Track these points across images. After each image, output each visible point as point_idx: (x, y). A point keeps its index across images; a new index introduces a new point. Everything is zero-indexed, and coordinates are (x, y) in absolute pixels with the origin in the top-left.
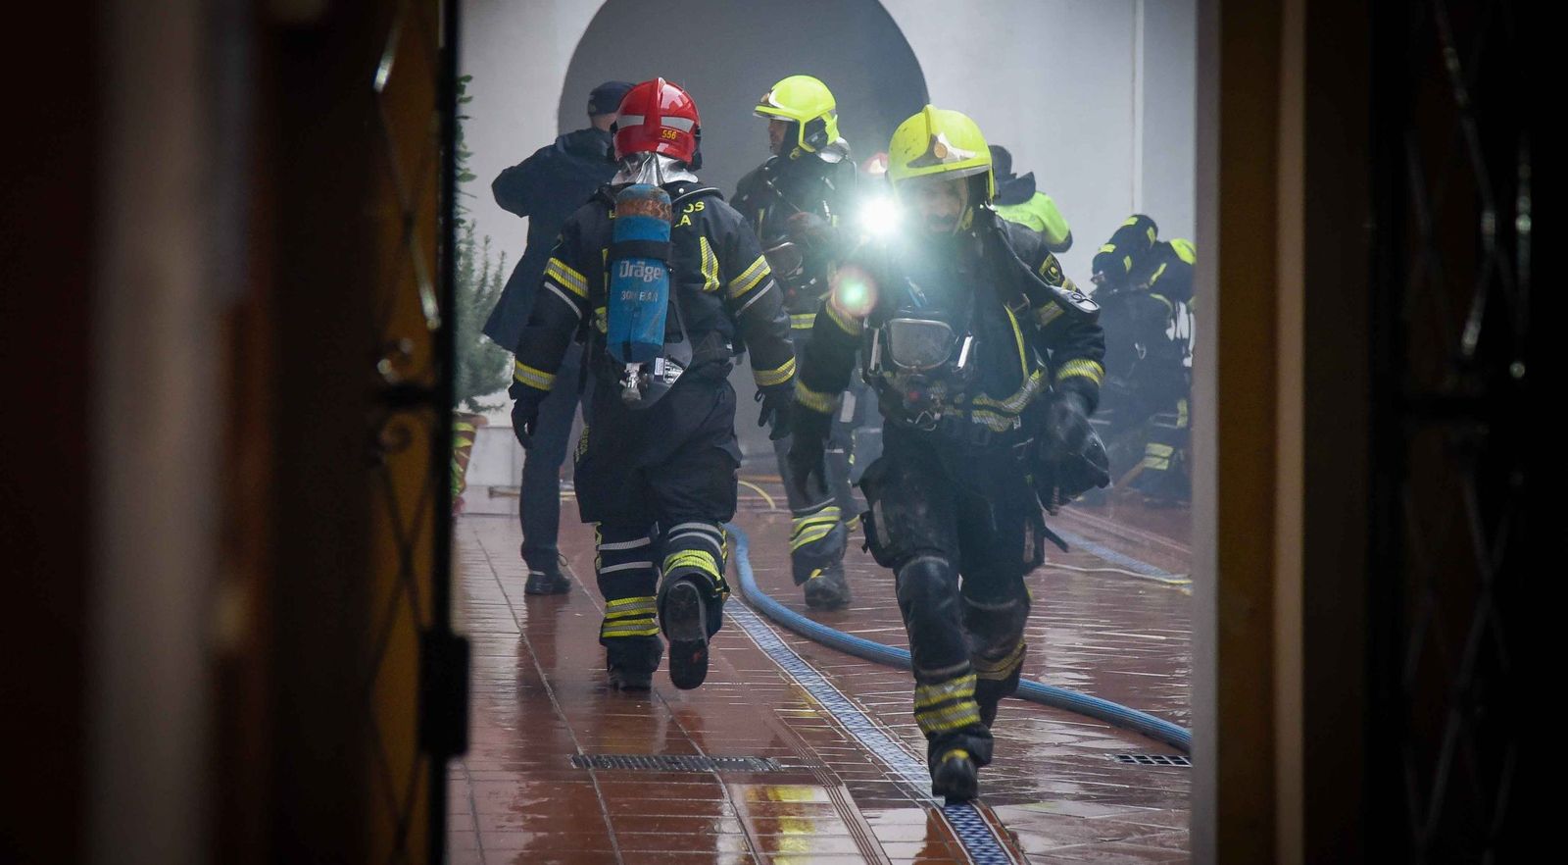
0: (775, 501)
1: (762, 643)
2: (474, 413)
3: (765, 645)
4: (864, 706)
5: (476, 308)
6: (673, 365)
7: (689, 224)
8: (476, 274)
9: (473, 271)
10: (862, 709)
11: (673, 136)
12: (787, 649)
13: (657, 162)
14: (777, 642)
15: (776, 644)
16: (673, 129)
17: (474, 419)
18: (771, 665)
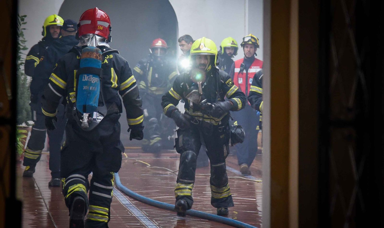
0: (127, 155)
1: (123, 202)
2: (27, 126)
3: (124, 202)
4: (156, 222)
5: (28, 92)
6: (100, 115)
7: (107, 63)
8: (28, 81)
9: (27, 80)
10: (156, 223)
11: (102, 28)
12: (131, 204)
13: (95, 38)
14: (128, 202)
15: (127, 202)
16: (102, 26)
17: (27, 128)
18: (125, 209)
